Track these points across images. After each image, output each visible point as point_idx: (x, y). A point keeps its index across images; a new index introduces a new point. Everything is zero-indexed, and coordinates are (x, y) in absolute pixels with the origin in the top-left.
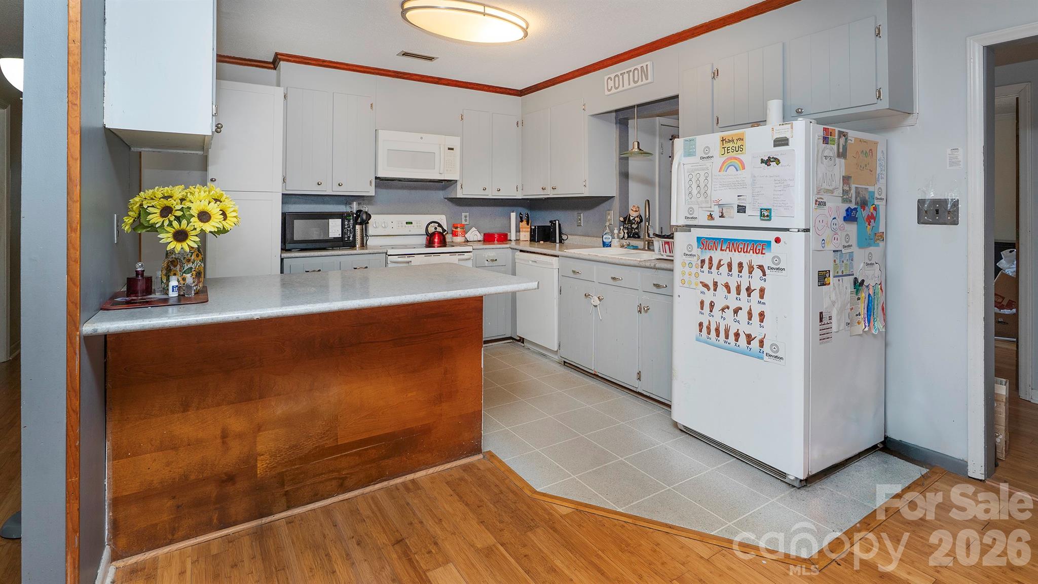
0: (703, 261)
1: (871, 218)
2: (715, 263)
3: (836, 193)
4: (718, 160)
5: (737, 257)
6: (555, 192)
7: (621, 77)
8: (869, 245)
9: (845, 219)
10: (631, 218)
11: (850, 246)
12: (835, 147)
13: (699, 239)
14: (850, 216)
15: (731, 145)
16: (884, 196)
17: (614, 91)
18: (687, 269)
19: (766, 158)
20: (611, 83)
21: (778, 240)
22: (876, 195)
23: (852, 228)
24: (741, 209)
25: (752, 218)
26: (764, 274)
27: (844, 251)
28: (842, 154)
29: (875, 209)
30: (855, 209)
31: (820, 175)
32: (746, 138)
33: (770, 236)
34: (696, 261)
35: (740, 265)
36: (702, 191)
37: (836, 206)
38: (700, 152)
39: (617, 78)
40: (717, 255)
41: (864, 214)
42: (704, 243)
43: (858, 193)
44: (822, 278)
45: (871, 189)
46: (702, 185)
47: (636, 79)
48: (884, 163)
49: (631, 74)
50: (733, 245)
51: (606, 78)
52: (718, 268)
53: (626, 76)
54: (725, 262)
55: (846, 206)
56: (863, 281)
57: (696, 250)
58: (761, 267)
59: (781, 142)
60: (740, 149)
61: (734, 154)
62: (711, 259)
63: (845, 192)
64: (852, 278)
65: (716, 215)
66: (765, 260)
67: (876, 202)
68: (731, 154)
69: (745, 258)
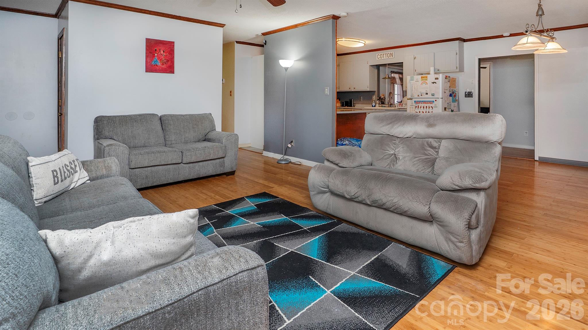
0: (416, 107)
1: (455, 96)
2: (419, 107)
3: (448, 90)
4: (420, 82)
5: (425, 105)
6: (355, 89)
7: (383, 55)
8: (454, 102)
9: (450, 96)
10: (382, 98)
11: (450, 102)
12: (448, 80)
13: (415, 101)
14: (451, 95)
15: (424, 78)
16: (457, 91)
17: (380, 59)
18: (411, 109)
19: (433, 82)
20: (379, 56)
21: (436, 101)
22: (456, 91)
23: (451, 98)
24: (427, 94)
25: (429, 95)
26: (433, 108)
27: (449, 103)
28: (449, 81)
29: (456, 94)
30: (452, 94)
31: (445, 86)
32: (428, 77)
33: (434, 100)
34: (414, 107)
35: (426, 107)
36: (416, 90)
37: (448, 93)
38: (415, 80)
39: (381, 55)
40: (420, 105)
41: (454, 95)
42: (416, 102)
43: (452, 90)
44: (445, 109)
45: (455, 89)
46: (416, 88)
47: (388, 56)
48: (457, 83)
49: (387, 55)
50: (425, 102)
51: (377, 55)
52: (420, 108)
53: (385, 55)
54: (422, 106)
55: (450, 93)
56: (453, 110)
57: (414, 104)
58: (432, 107)
59: (437, 79)
60: (427, 80)
61: (425, 81)
62: (418, 106)
63: (450, 90)
64: (451, 109)
65: (420, 95)
66: (433, 105)
67: (456, 92)
68: (424, 81)
69: (427, 105)
